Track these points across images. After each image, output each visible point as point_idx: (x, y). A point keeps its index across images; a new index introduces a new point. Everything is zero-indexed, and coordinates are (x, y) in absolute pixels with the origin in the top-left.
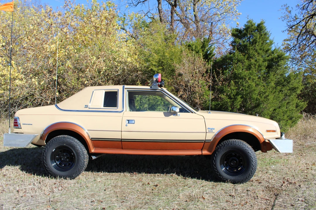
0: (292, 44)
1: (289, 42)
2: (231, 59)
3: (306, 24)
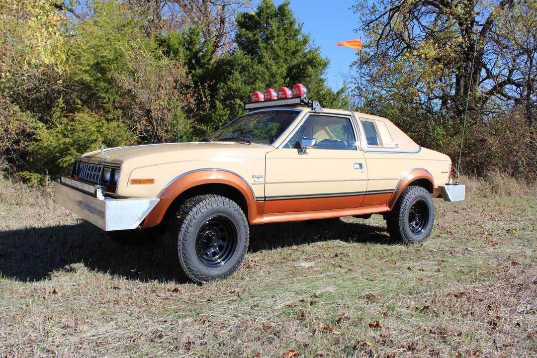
0: (372, 52)
1: (368, 50)
2: (231, 63)
3: (390, 20)
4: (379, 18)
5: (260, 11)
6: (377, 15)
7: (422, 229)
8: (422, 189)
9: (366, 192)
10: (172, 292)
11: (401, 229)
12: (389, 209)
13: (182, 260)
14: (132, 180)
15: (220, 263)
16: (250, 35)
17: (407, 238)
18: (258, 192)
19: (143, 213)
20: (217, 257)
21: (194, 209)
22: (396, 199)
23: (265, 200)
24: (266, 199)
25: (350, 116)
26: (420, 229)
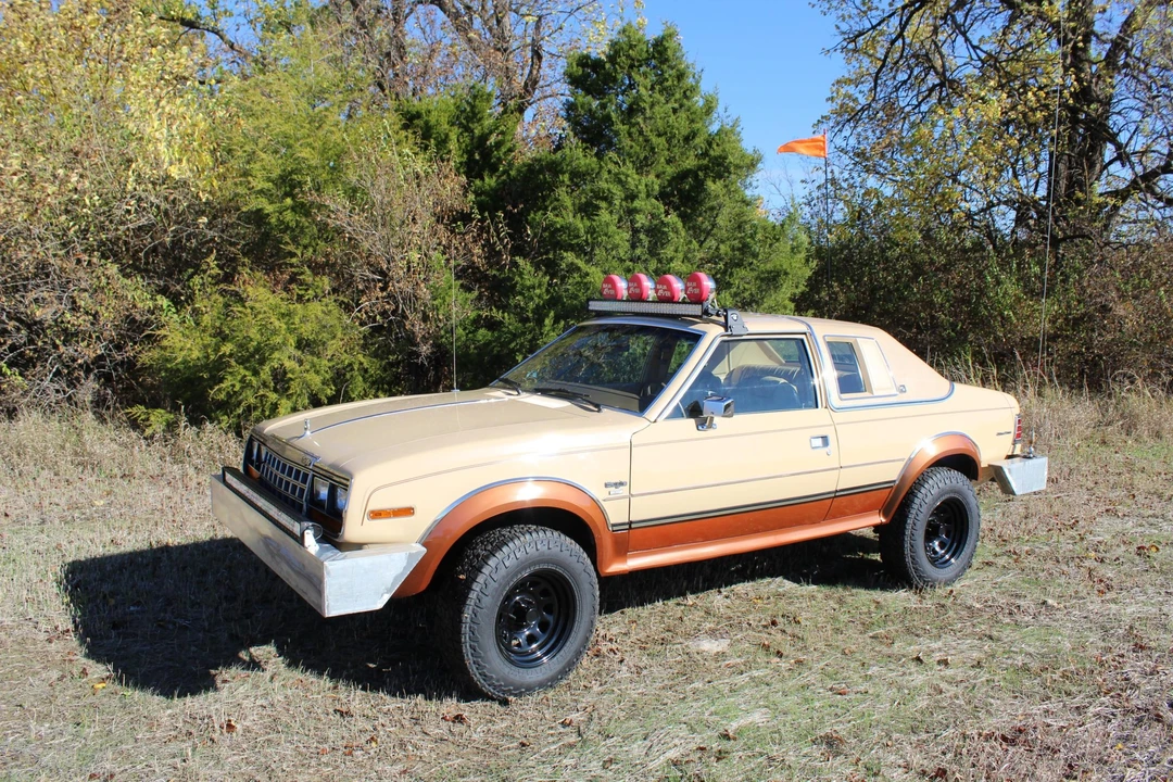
2: (554, 168)
3: (903, 29)
4: (879, 24)
5: (616, 51)
6: (875, 16)
7: (951, 557)
8: (954, 473)
9: (837, 491)
10: (451, 723)
11: (908, 560)
12: (884, 520)
13: (469, 660)
14: (372, 512)
15: (540, 658)
16: (595, 104)
17: (920, 577)
18: (616, 514)
19: (396, 579)
20: (534, 646)
21: (492, 562)
22: (898, 500)
23: (630, 528)
24: (633, 526)
25: (805, 334)
26: (947, 557)
